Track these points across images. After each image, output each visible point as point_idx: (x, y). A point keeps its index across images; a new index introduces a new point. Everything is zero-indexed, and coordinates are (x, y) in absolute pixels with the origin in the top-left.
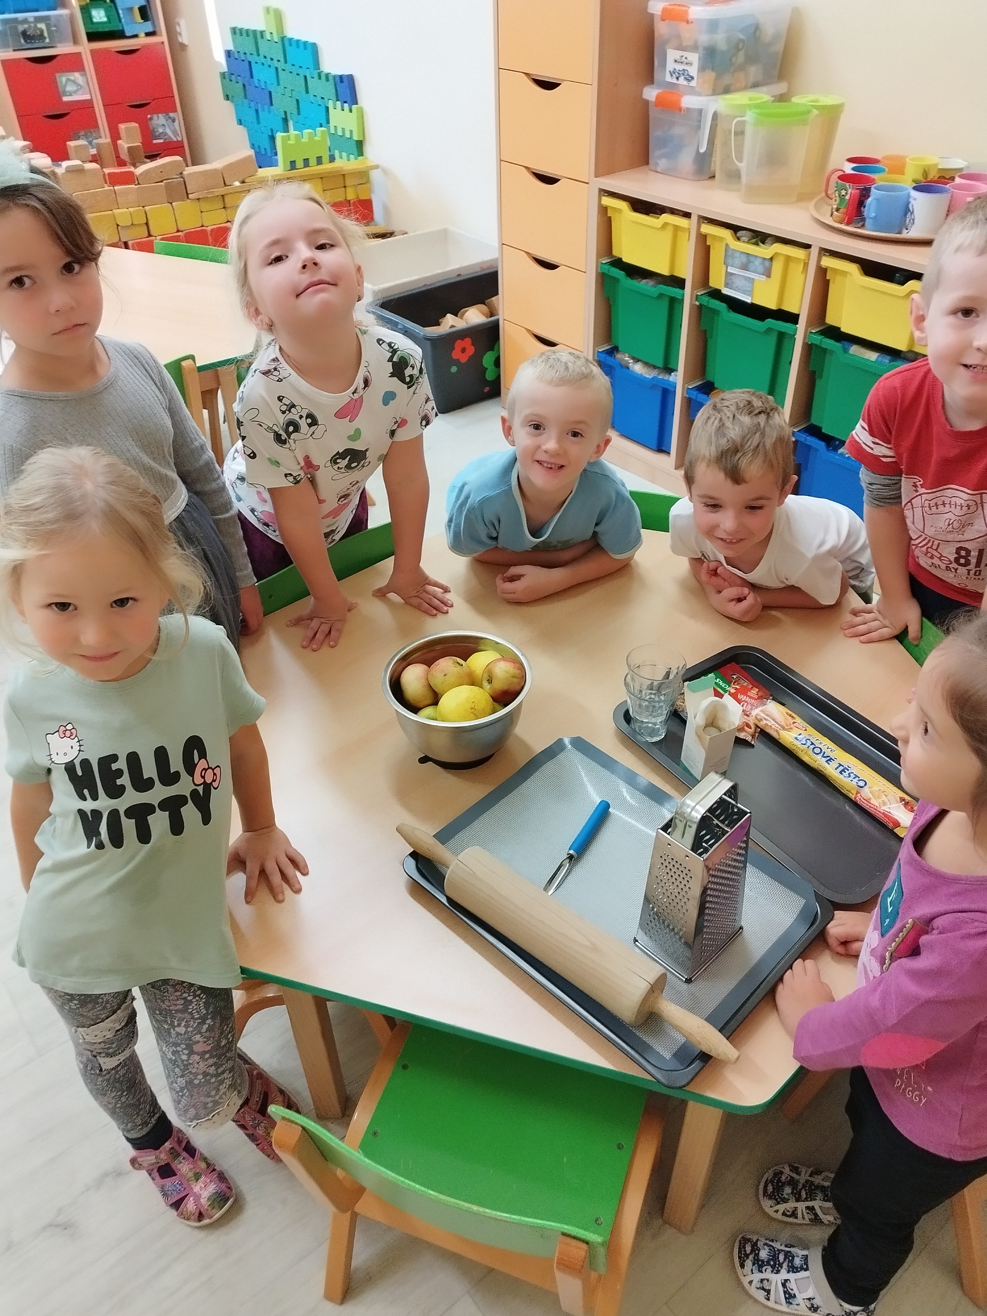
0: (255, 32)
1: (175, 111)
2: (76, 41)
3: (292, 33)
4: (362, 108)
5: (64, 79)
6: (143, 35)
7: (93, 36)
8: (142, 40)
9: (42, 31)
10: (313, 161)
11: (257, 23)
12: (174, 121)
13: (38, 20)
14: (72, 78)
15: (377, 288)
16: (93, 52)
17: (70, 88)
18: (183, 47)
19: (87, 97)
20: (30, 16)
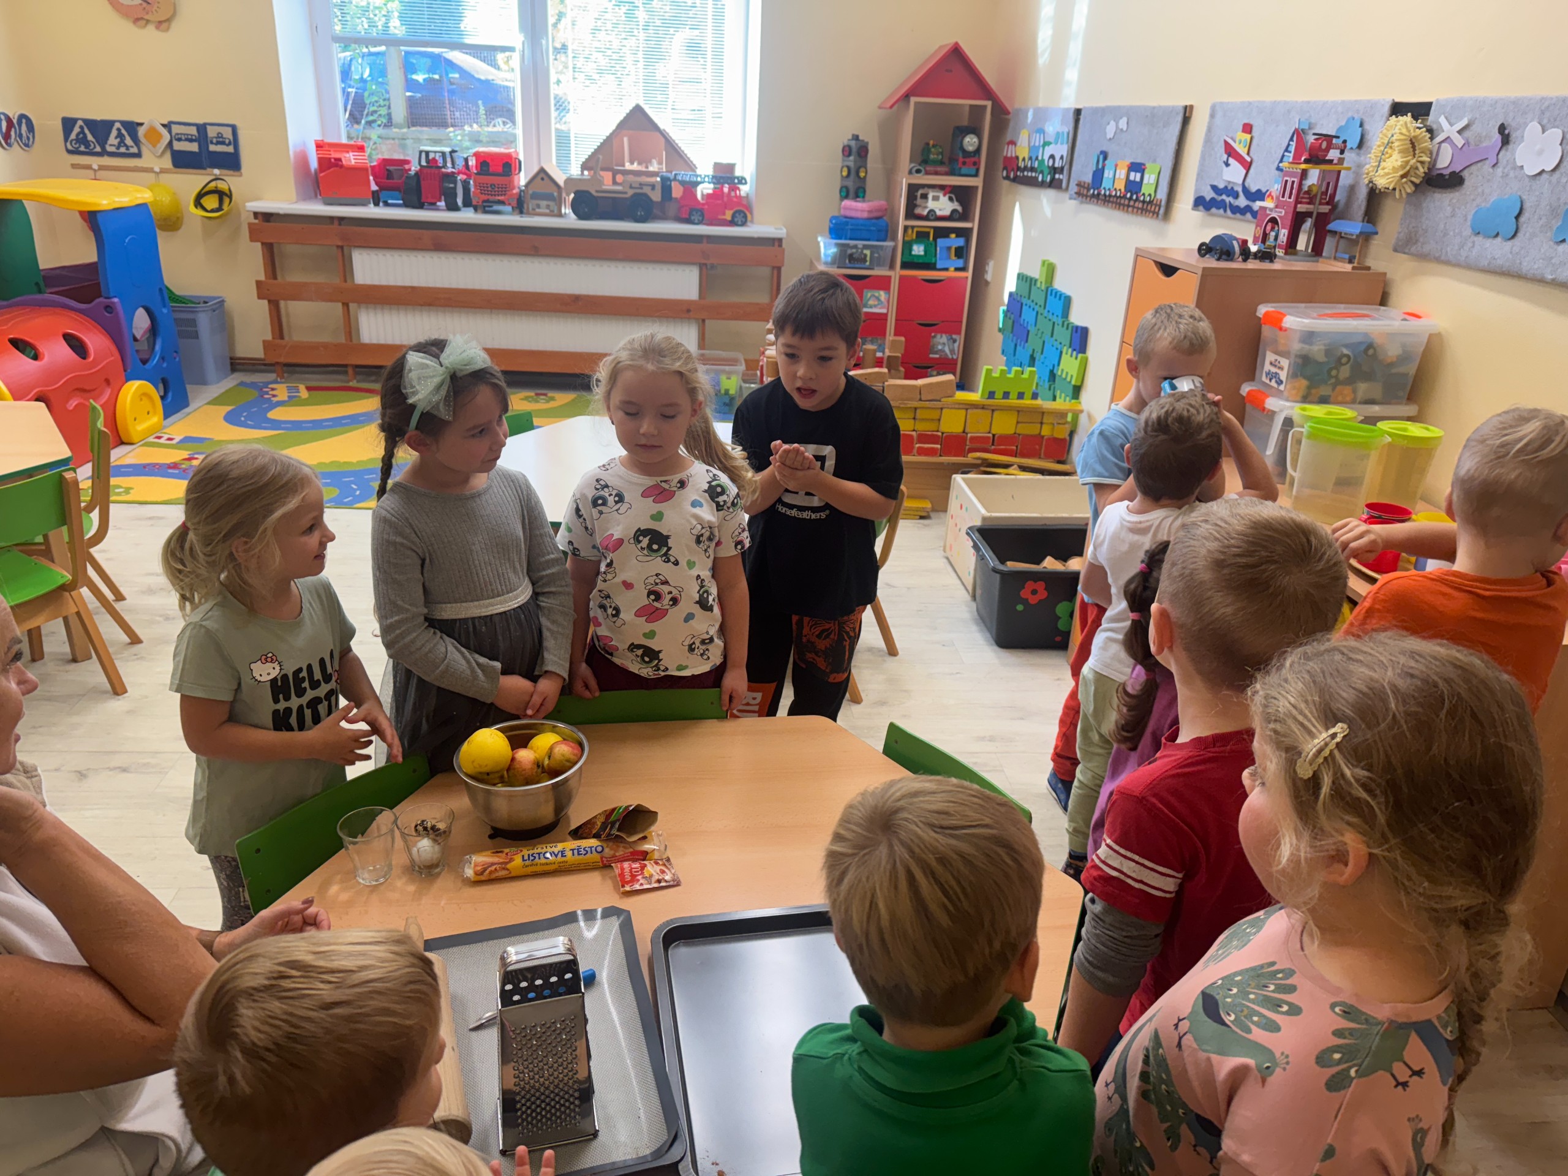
0: (1031, 279)
1: (959, 333)
2: (892, 267)
3: (1059, 285)
4: (1087, 359)
5: (869, 295)
6: (952, 269)
7: (905, 265)
8: (951, 273)
9: (866, 255)
10: (1013, 395)
11: (1036, 272)
12: (954, 341)
13: (865, 247)
15: (988, 515)
16: (902, 279)
17: (871, 302)
18: (987, 283)
19: (884, 311)
20: (860, 243)
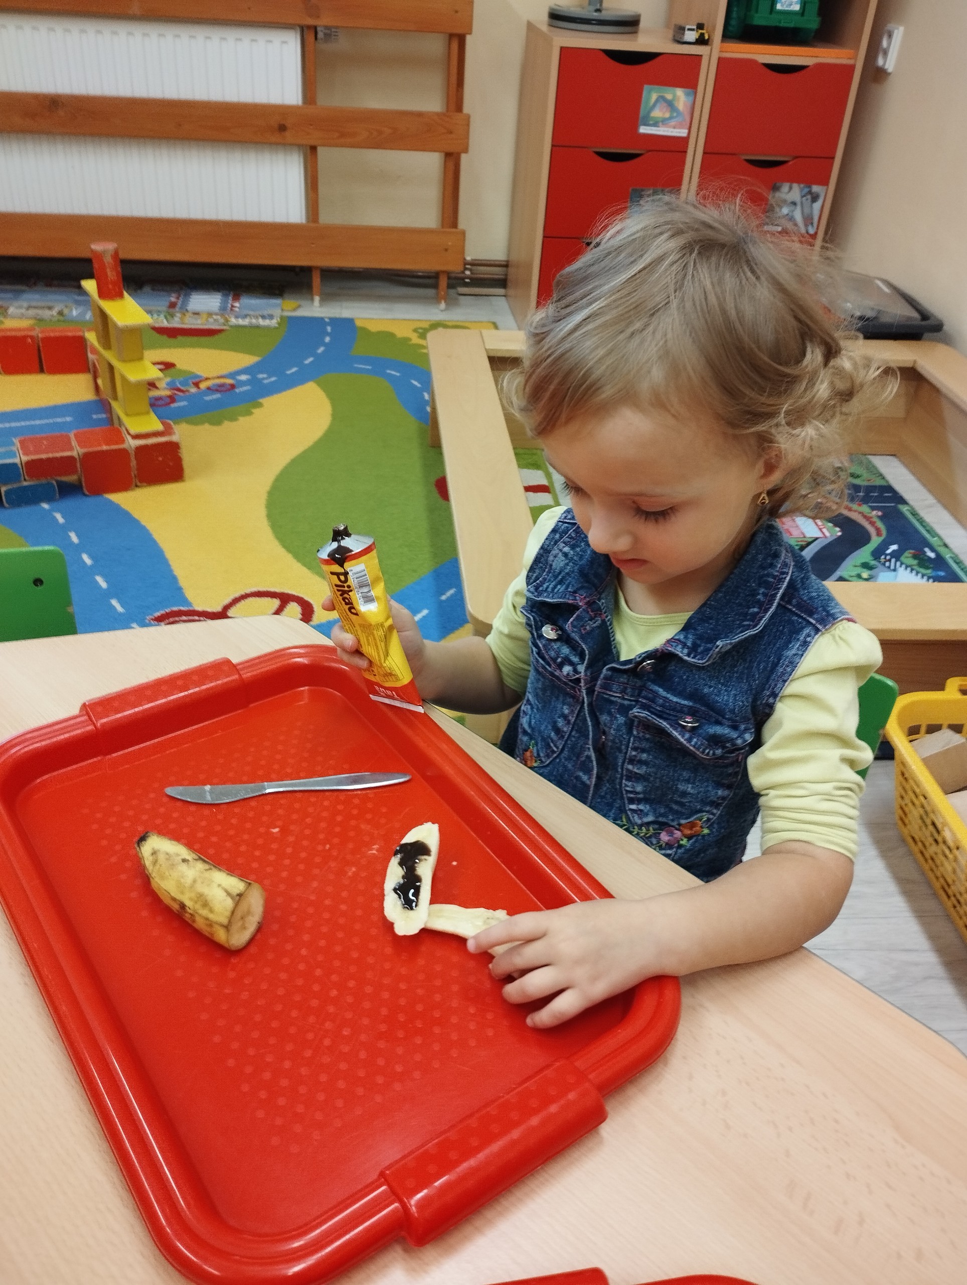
1: (825, 182)
5: (654, 96)
12: (815, 198)
14: (669, 97)
17: (657, 113)
19: (683, 133)
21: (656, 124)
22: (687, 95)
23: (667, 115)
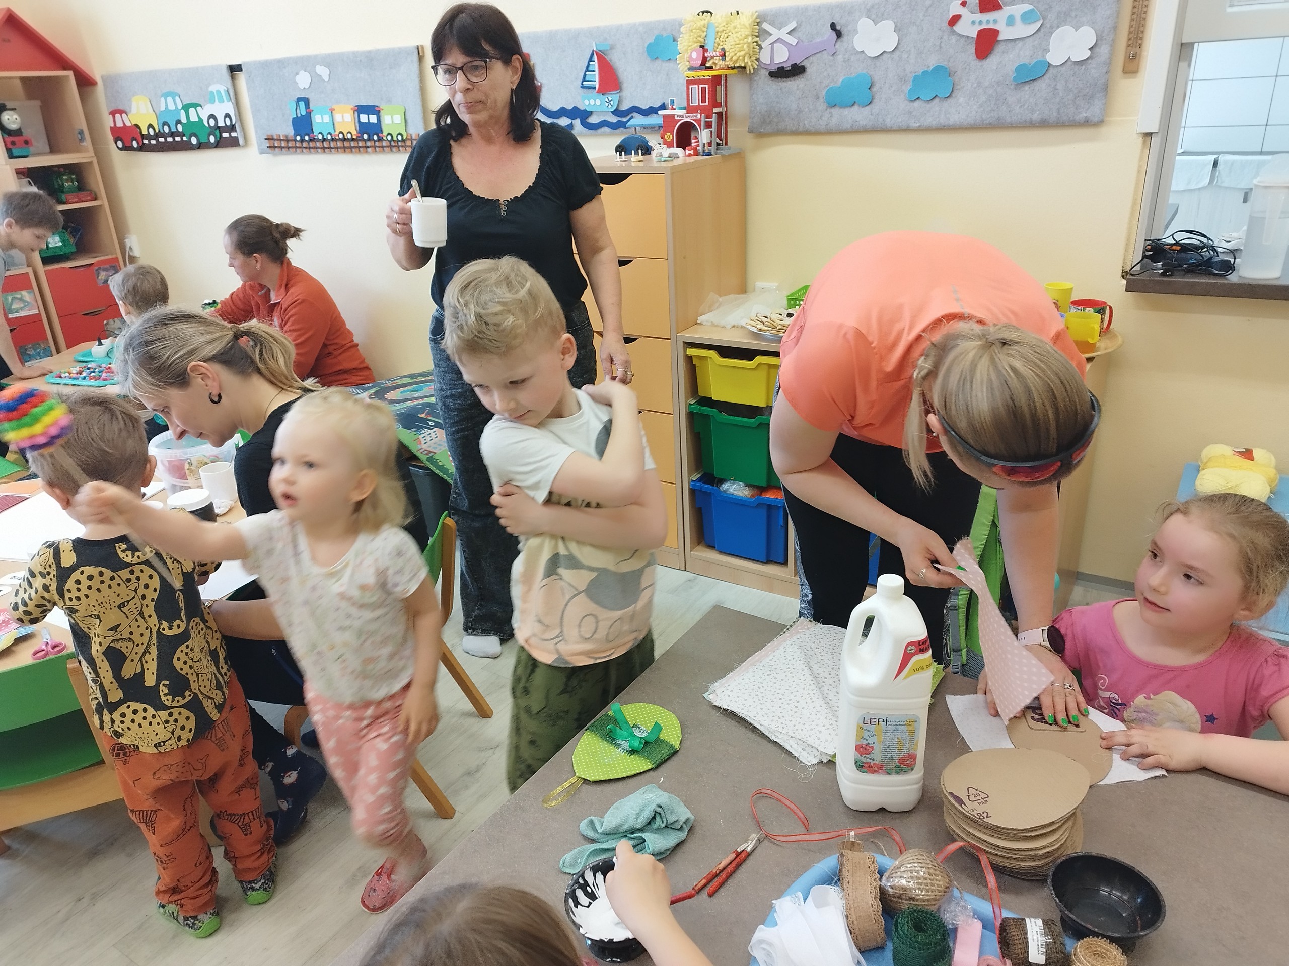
14: (19, 296)
16: (50, 273)
19: (35, 311)
21: (17, 312)
22: (28, 293)
23: (22, 306)
